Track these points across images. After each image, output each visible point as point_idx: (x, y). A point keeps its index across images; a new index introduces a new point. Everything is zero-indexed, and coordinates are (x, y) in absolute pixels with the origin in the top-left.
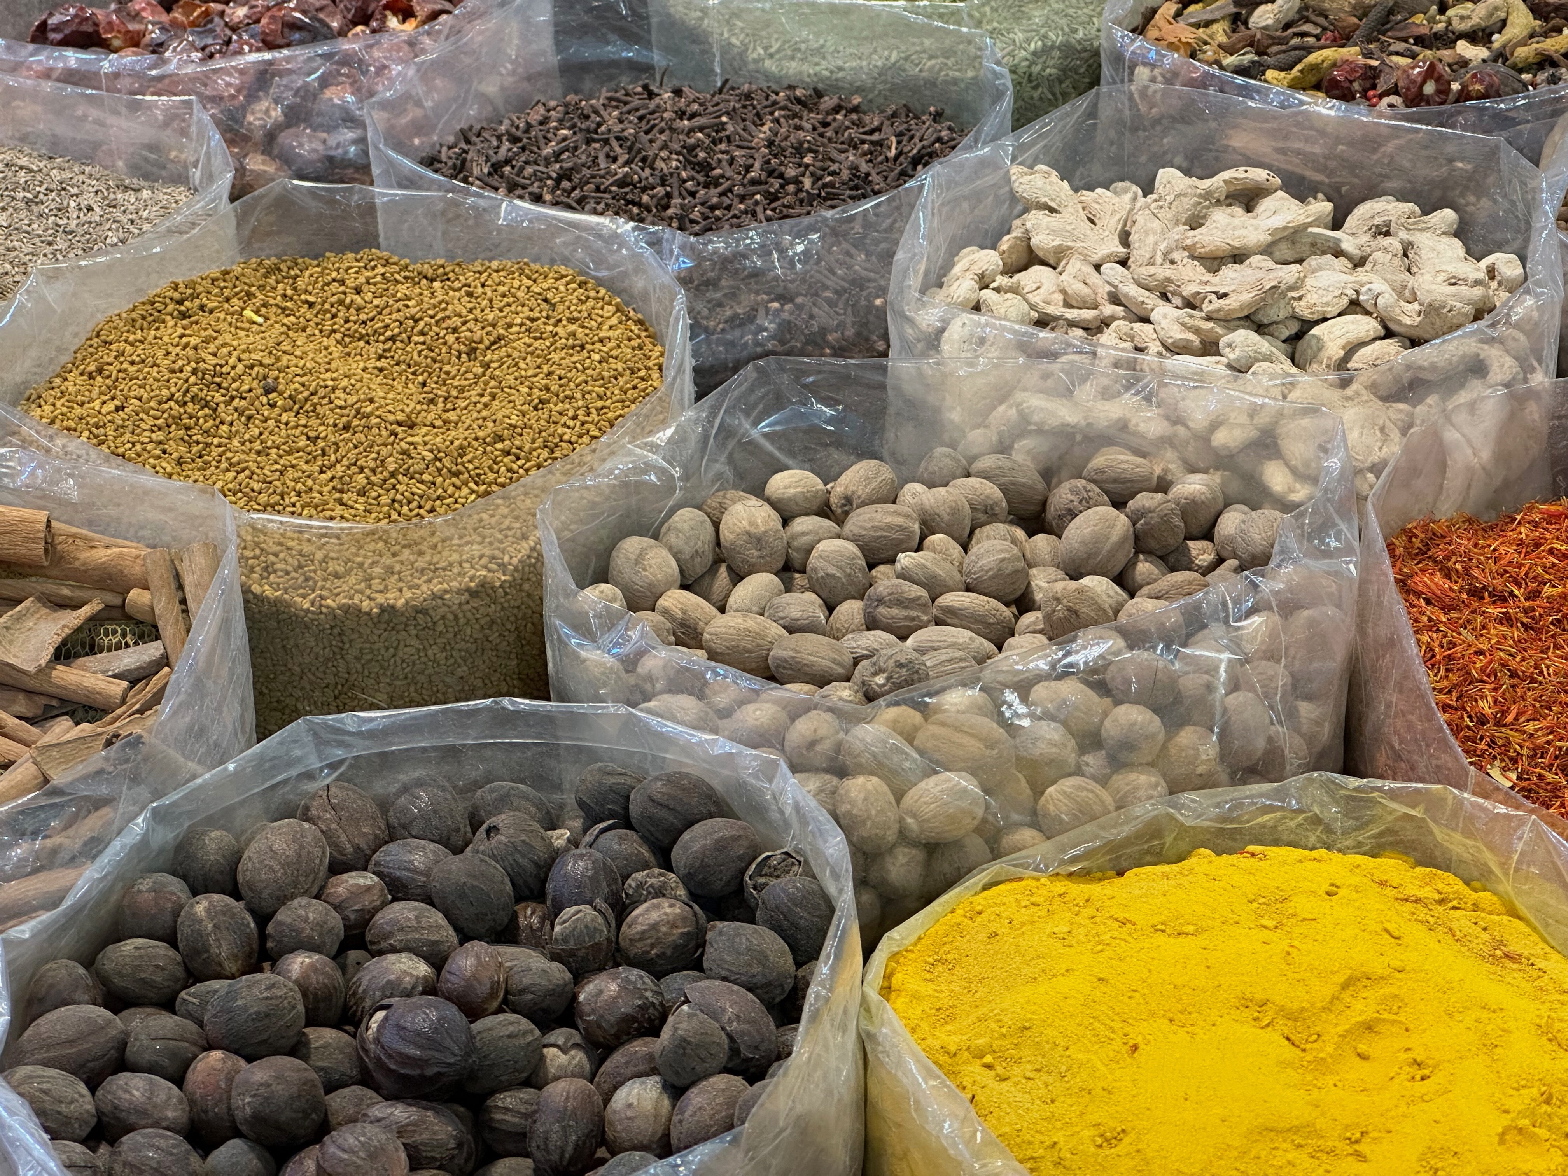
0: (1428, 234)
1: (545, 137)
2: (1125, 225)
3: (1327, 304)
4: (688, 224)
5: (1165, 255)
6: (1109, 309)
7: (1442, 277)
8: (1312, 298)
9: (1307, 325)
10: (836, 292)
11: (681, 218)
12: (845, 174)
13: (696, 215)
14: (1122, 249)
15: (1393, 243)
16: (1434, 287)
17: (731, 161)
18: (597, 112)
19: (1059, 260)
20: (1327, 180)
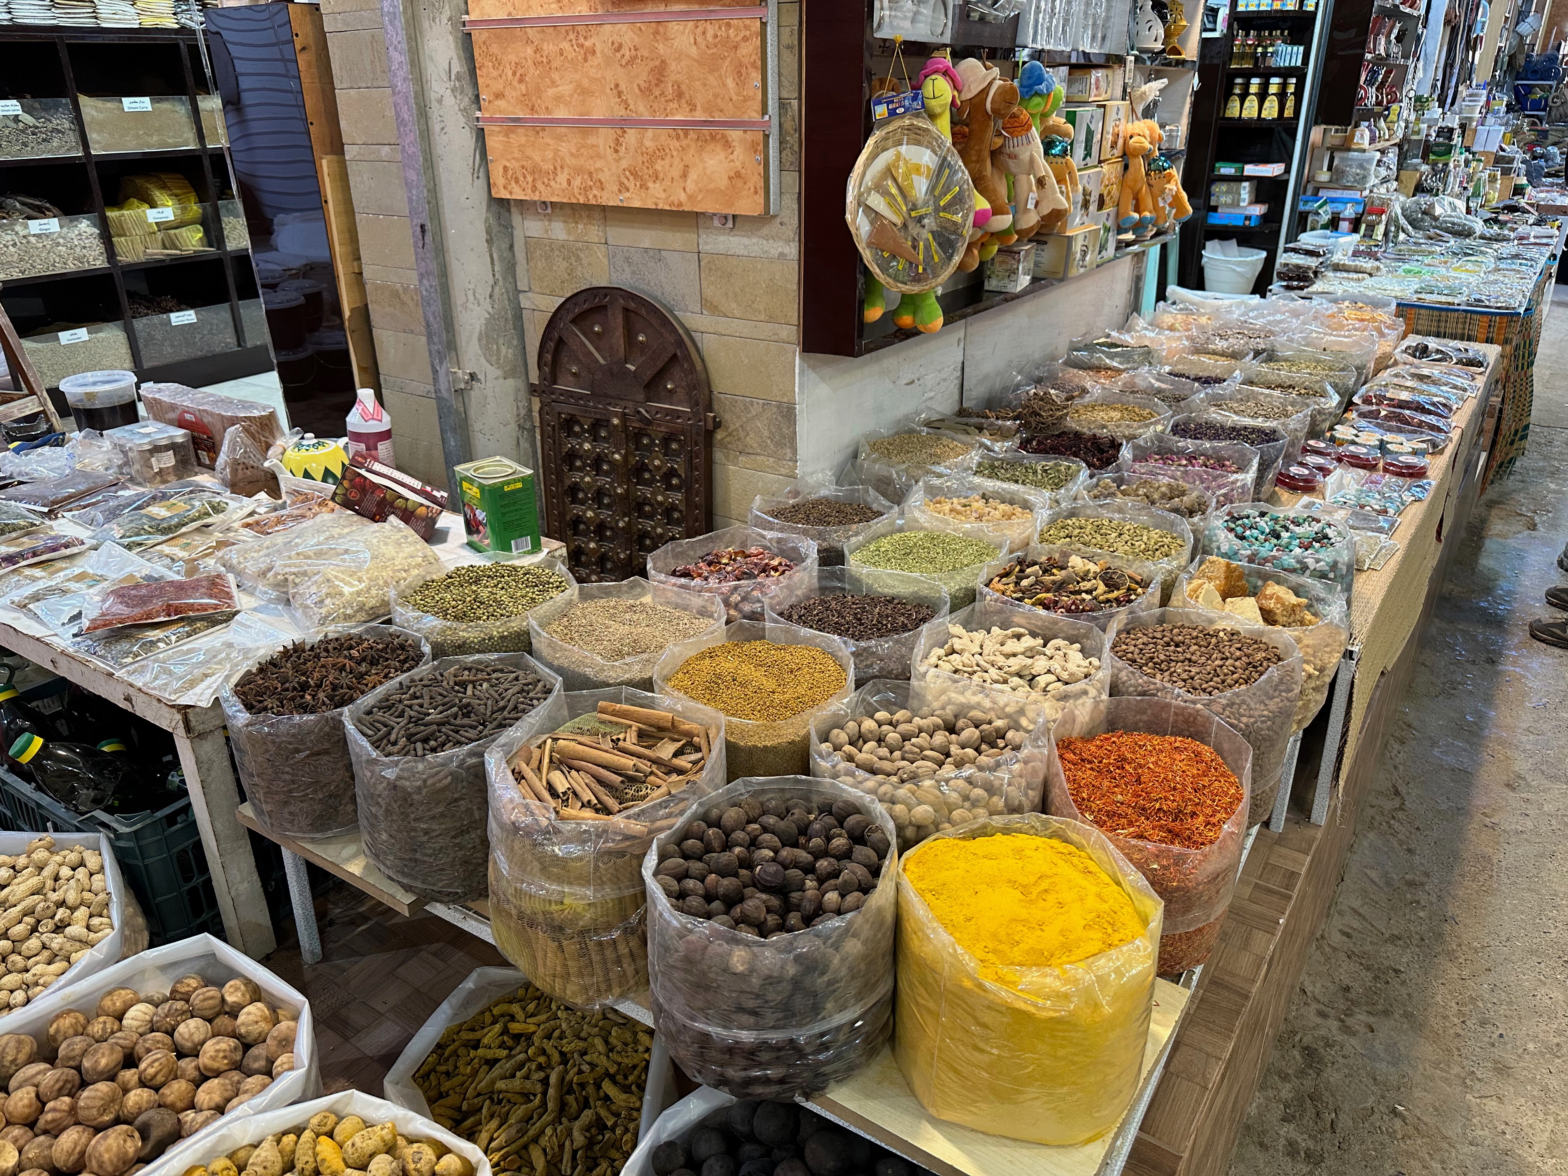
0: (1072, 651)
1: (814, 608)
2: (982, 643)
3: (1040, 671)
4: (855, 636)
5: (993, 653)
6: (976, 668)
7: (1075, 664)
8: (1036, 668)
10: (897, 659)
11: (852, 635)
12: (901, 624)
13: (857, 633)
14: (980, 650)
15: (1061, 653)
16: (1073, 667)
17: (868, 618)
18: (829, 602)
19: (962, 653)
20: (1042, 633)
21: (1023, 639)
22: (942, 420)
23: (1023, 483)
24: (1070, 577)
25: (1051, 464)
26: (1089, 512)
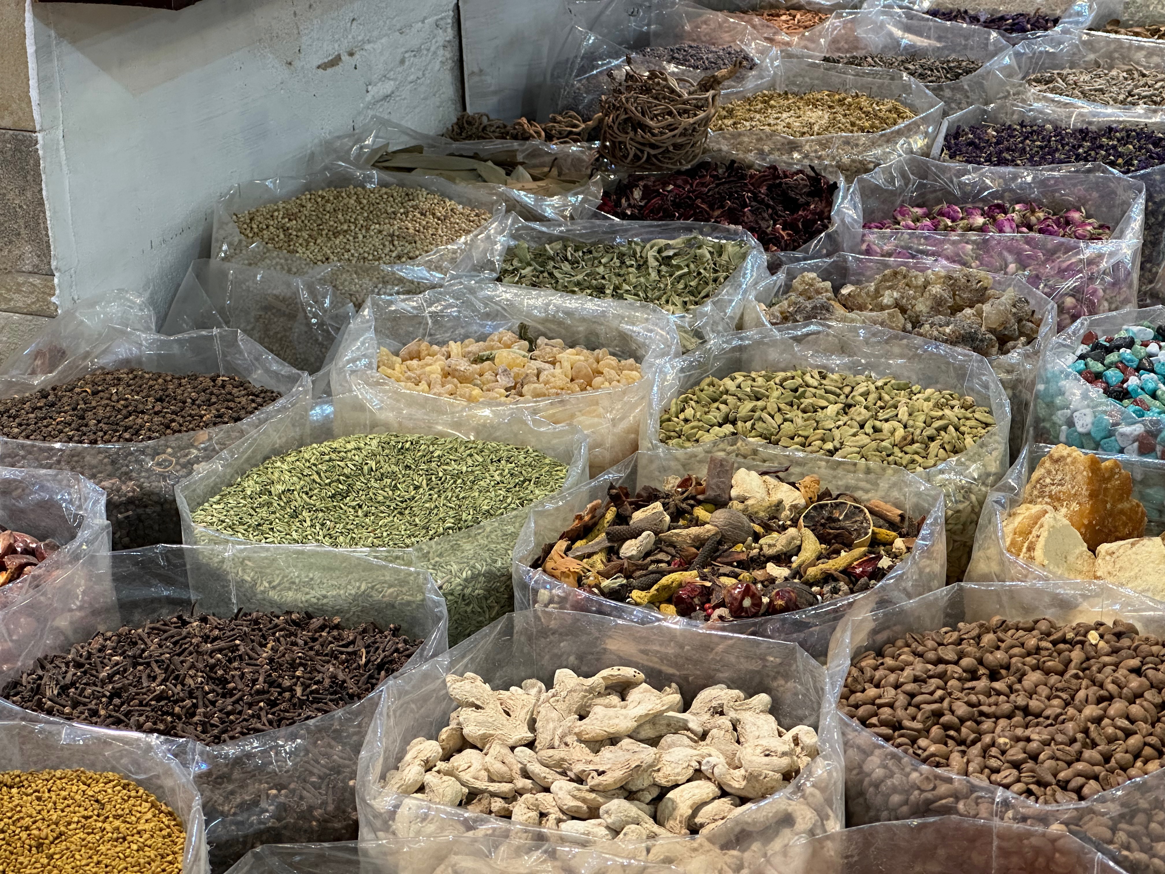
0: (749, 713)
1: (102, 662)
2: (532, 714)
3: (678, 774)
4: (209, 728)
5: (561, 738)
6: (522, 783)
7: (759, 750)
8: (667, 770)
9: (664, 791)
10: (320, 777)
11: (203, 724)
12: (327, 682)
13: (215, 720)
14: (530, 735)
15: (724, 721)
16: (754, 758)
17: (242, 676)
18: (142, 639)
19: (484, 745)
20: (678, 673)
21: (634, 695)
22: (417, 149)
23: (617, 294)
24: (737, 527)
25: (678, 242)
26: (773, 355)
